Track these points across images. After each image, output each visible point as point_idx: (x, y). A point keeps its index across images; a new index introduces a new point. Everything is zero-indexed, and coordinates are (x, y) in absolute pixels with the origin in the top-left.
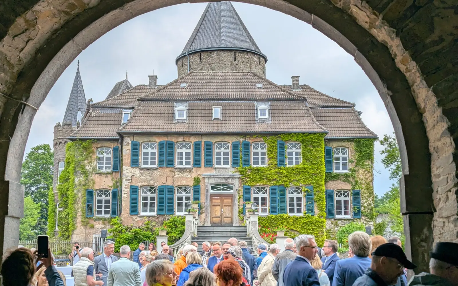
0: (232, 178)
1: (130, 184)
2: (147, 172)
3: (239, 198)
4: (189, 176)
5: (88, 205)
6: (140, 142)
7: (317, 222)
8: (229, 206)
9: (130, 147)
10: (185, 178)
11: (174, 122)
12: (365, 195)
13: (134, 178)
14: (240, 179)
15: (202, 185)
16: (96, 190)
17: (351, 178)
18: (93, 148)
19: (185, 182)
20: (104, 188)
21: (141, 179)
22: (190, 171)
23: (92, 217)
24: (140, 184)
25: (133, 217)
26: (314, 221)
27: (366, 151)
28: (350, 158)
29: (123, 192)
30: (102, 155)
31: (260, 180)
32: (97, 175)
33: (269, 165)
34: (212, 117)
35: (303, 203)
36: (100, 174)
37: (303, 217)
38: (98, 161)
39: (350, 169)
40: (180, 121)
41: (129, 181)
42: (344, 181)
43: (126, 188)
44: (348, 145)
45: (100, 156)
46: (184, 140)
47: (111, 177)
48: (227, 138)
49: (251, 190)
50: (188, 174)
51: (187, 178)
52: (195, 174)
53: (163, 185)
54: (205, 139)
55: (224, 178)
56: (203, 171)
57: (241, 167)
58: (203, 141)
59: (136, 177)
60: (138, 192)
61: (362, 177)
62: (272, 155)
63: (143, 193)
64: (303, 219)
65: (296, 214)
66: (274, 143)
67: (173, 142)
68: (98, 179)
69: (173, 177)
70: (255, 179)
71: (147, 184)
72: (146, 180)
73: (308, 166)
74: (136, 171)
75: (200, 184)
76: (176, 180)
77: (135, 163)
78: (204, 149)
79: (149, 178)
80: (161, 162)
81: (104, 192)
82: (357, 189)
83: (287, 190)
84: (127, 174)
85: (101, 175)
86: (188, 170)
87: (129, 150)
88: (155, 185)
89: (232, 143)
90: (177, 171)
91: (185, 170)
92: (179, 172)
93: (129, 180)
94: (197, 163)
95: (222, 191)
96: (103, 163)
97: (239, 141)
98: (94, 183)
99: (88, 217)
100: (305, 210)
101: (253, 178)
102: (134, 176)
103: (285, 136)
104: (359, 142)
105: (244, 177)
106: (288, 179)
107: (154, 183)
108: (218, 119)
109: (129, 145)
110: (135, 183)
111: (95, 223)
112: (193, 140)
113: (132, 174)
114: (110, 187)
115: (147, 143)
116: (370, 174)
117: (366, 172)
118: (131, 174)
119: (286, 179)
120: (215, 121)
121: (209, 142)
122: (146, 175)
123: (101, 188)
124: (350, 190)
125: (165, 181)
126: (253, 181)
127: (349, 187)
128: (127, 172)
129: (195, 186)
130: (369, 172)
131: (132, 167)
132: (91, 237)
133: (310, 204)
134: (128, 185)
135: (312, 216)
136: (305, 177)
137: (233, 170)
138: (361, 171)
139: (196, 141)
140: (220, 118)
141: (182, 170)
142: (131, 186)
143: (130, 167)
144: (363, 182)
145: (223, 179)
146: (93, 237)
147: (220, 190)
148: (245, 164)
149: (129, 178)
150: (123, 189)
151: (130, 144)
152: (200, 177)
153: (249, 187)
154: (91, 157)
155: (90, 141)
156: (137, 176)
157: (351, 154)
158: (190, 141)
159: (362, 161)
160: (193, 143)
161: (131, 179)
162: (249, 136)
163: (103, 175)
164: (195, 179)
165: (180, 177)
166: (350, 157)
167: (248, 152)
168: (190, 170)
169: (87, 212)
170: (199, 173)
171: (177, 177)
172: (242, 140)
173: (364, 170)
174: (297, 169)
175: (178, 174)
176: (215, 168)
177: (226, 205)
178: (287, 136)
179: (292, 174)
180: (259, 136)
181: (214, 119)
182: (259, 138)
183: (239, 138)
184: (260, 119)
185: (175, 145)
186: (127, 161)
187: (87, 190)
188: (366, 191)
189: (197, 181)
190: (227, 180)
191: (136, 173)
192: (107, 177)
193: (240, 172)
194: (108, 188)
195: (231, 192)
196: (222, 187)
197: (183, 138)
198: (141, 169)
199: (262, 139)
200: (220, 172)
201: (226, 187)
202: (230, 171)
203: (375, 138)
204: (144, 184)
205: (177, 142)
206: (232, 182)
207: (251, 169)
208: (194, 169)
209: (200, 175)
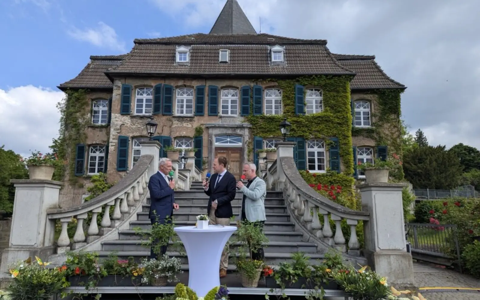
0: (242, 127)
1: (119, 135)
2: (140, 121)
3: (249, 152)
4: (190, 126)
5: (78, 162)
6: (133, 86)
7: (344, 181)
8: (237, 161)
9: (120, 92)
10: (185, 128)
11: (174, 64)
12: (391, 152)
13: (123, 128)
14: (250, 130)
15: (205, 137)
16: (89, 146)
17: (375, 133)
18: (87, 100)
19: (185, 133)
20: (98, 143)
21: (132, 128)
22: (191, 121)
23: (82, 175)
24: (131, 135)
25: (121, 173)
26: (341, 179)
27: (392, 103)
28: (373, 112)
29: (110, 144)
30: (97, 108)
31: (274, 131)
32: (90, 129)
33: (285, 113)
34: (219, 60)
35: (326, 158)
36: (94, 127)
37: (327, 175)
38: (93, 114)
39: (374, 123)
40: (181, 64)
41: (118, 131)
42: (367, 137)
43: (114, 139)
44: (371, 97)
45: (95, 109)
46: (185, 84)
47: (106, 131)
48: (235, 83)
49: (264, 142)
50: (189, 123)
51: (187, 128)
52: (197, 123)
53: (158, 135)
54: (209, 83)
55: (231, 127)
56: (206, 120)
57: (252, 115)
58: (207, 85)
59: (127, 127)
60: (129, 143)
61: (387, 132)
62: (288, 102)
63: (135, 146)
64: (327, 177)
65: (316, 171)
66: (290, 87)
67: (172, 86)
68: (91, 134)
69: (170, 127)
70: (268, 129)
71: (139, 134)
72: (138, 129)
73: (332, 114)
74: (126, 119)
75: (203, 135)
76: (175, 130)
77: (125, 110)
78: (208, 95)
79: (142, 128)
80: (156, 110)
81: (98, 148)
82: (382, 145)
83: (306, 142)
84: (116, 123)
85: (95, 129)
86: (189, 119)
87: (119, 94)
89: (241, 88)
90: (175, 120)
91: (186, 119)
92: (178, 121)
93: (118, 129)
94: (199, 111)
95: (229, 144)
96: (98, 117)
97: (250, 86)
98: (86, 137)
99: (78, 174)
100: (328, 166)
101: (265, 128)
102: (124, 124)
103: (304, 79)
104: (384, 93)
105: (255, 127)
106: (308, 129)
108: (226, 62)
109: (119, 90)
110: (124, 134)
111: (85, 182)
112: (196, 84)
113: (122, 123)
114: (104, 142)
115: (141, 87)
116: (396, 129)
117: (392, 127)
118: (120, 123)
119: (306, 129)
120: (222, 65)
121: (214, 86)
123: (94, 143)
124: (373, 147)
125: (161, 132)
126: (266, 132)
127: (372, 143)
128: (117, 121)
129: (196, 137)
130: (395, 127)
131: (122, 115)
132: (80, 198)
133: (334, 159)
134: (116, 135)
135: (338, 173)
136: (329, 126)
137: (242, 119)
138: (386, 126)
139: (199, 85)
140: (227, 61)
141: (181, 119)
142: (119, 136)
143: (119, 115)
144: (389, 138)
145: (231, 129)
146: (82, 197)
147: (227, 142)
148: (256, 112)
149: (118, 127)
150: (111, 140)
151: (121, 88)
152: (203, 127)
153: (260, 139)
154: (84, 109)
155: (83, 91)
156: (128, 125)
157: (374, 107)
158: (192, 85)
159: (388, 115)
160: (195, 88)
161: (121, 129)
162: (261, 80)
164: (196, 129)
165: (179, 127)
166: (373, 110)
167: (260, 98)
168: (191, 119)
169: (76, 170)
170: (202, 122)
171: (175, 127)
172: (252, 85)
173: (389, 124)
174: (319, 117)
175: (176, 124)
176: (221, 117)
177: (233, 160)
178: (307, 79)
179: (313, 123)
180: (274, 80)
181: (221, 62)
182: (272, 83)
183: (249, 83)
184: (274, 62)
185: (174, 90)
186: (116, 108)
187: (78, 144)
188: (392, 148)
189: (199, 131)
190: (235, 130)
191: (126, 121)
192: (101, 131)
193: (250, 121)
194: (102, 143)
195: (240, 144)
196: (229, 139)
197: (183, 81)
198: (133, 117)
199: (276, 84)
200: (227, 122)
201: (233, 140)
202: (238, 120)
203: (402, 89)
204: (137, 134)
205: (177, 87)
206: (240, 133)
207: (263, 118)
208: (196, 118)
209: (203, 125)
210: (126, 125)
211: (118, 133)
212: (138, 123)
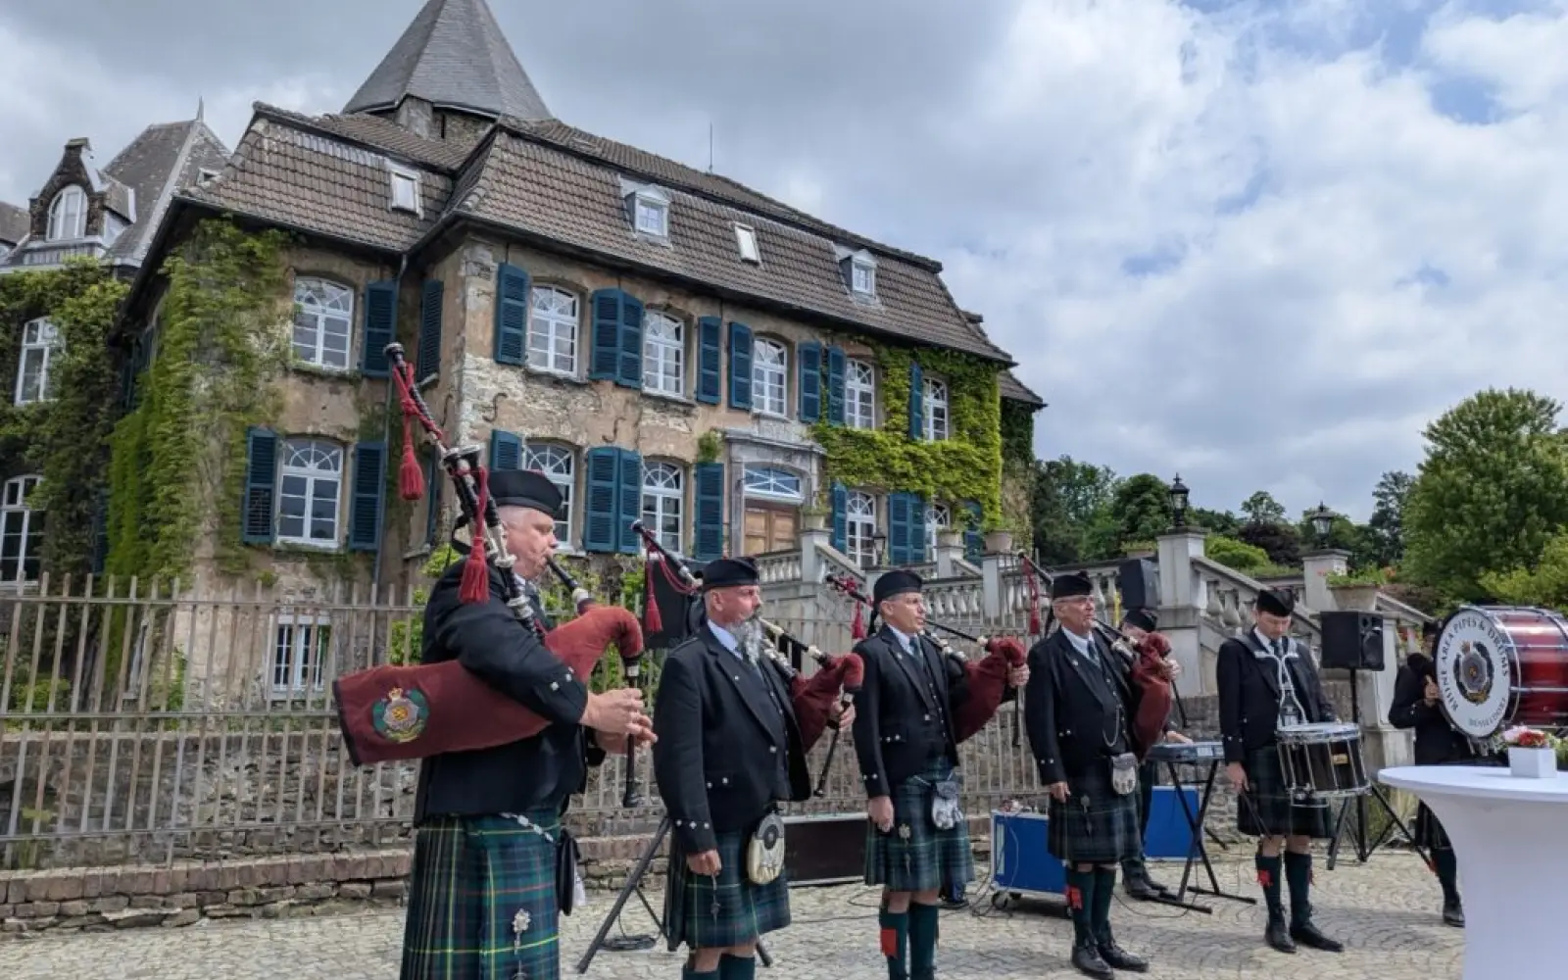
0: (806, 453)
1: (489, 426)
2: (552, 392)
4: (684, 429)
5: (254, 492)
6: (530, 276)
8: (788, 541)
9: (490, 286)
10: (671, 433)
11: (632, 235)
13: (502, 405)
14: (821, 461)
16: (287, 437)
18: (282, 270)
19: (672, 446)
20: (322, 431)
21: (530, 412)
22: (687, 414)
23: (268, 545)
24: (527, 433)
30: (310, 306)
31: (870, 472)
32: (292, 380)
34: (741, 254)
36: (303, 374)
38: (294, 326)
40: (652, 240)
41: (487, 414)
43: (474, 438)
45: (307, 308)
46: (671, 302)
47: (353, 396)
48: (788, 330)
49: (847, 497)
50: (681, 421)
51: (678, 434)
52: (702, 423)
53: (605, 444)
54: (728, 316)
55: (782, 449)
56: (723, 419)
57: (824, 424)
58: (725, 319)
59: (514, 404)
60: (521, 458)
61: (1010, 499)
62: (896, 403)
66: (901, 367)
67: (638, 301)
68: (299, 396)
69: (636, 424)
70: (858, 465)
71: (550, 434)
72: (547, 417)
73: (973, 449)
74: (512, 381)
75: (717, 461)
76: (647, 435)
78: (727, 349)
79: (559, 414)
80: (599, 364)
81: (313, 449)
83: (926, 508)
84: (480, 386)
85: (310, 382)
86: (681, 408)
87: (489, 294)
88: (578, 443)
89: (803, 346)
90: (648, 407)
91: (673, 406)
92: (654, 409)
93: (485, 408)
94: (708, 391)
95: (771, 492)
96: (312, 338)
97: (819, 344)
98: (279, 408)
99: (253, 540)
101: (853, 463)
102: (504, 395)
104: (1011, 409)
105: (830, 457)
106: (932, 478)
107: (576, 435)
108: (755, 263)
109: (488, 278)
110: (507, 425)
111: (279, 567)
112: (698, 309)
113: (500, 391)
114: (341, 430)
115: (544, 286)
117: (1018, 488)
118: (494, 389)
120: (749, 268)
121: (744, 328)
122: (545, 402)
123: (310, 430)
125: (612, 434)
128: (480, 378)
129: (700, 464)
131: (498, 363)
134: (483, 426)
137: (802, 429)
138: (1010, 483)
139: (706, 315)
140: (759, 262)
141: (663, 404)
142: (492, 432)
143: (490, 361)
147: (767, 487)
148: (832, 417)
149: (487, 400)
151: (494, 276)
152: (717, 438)
153: (843, 489)
154: (270, 302)
155: (281, 236)
156: (517, 399)
158: (689, 310)
159: (1013, 459)
160: (699, 321)
161: (495, 408)
163: (318, 384)
164: (701, 441)
165: (658, 427)
167: (838, 382)
168: (686, 409)
169: (248, 521)
170: (715, 424)
171: (648, 426)
172: (824, 342)
173: (1014, 482)
175: (651, 417)
176: (758, 417)
177: (780, 537)
180: (870, 341)
181: (747, 261)
183: (817, 335)
184: (858, 293)
185: (644, 314)
186: (480, 337)
187: (252, 429)
189: (706, 447)
190: (790, 457)
191: (511, 386)
192: (334, 391)
193: (821, 438)
194: (339, 436)
195: (795, 497)
196: (772, 480)
197: (667, 295)
198: (530, 376)
199: (869, 352)
200: (771, 433)
201: (783, 482)
202: (795, 433)
203: (1038, 405)
204: (543, 432)
205: (651, 306)
206: (803, 468)
207: (847, 435)
208: (700, 410)
209: (715, 430)
210: (510, 398)
211: (486, 419)
212: (547, 398)
